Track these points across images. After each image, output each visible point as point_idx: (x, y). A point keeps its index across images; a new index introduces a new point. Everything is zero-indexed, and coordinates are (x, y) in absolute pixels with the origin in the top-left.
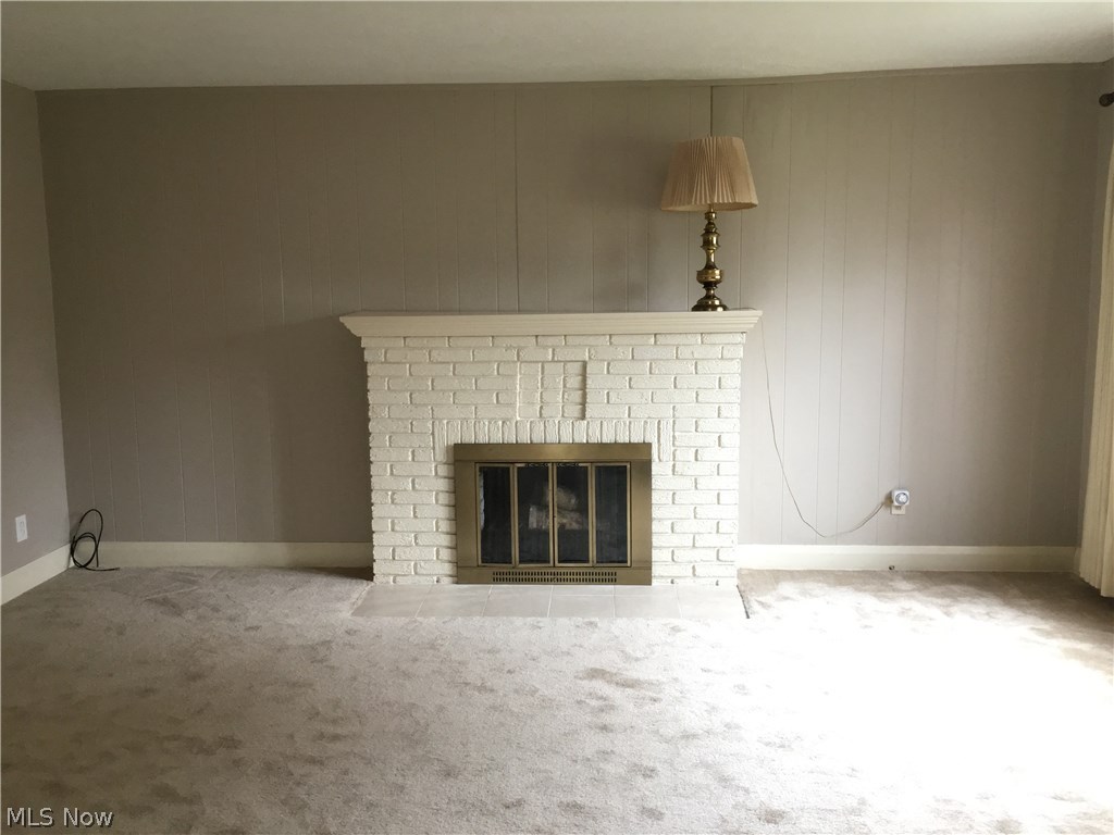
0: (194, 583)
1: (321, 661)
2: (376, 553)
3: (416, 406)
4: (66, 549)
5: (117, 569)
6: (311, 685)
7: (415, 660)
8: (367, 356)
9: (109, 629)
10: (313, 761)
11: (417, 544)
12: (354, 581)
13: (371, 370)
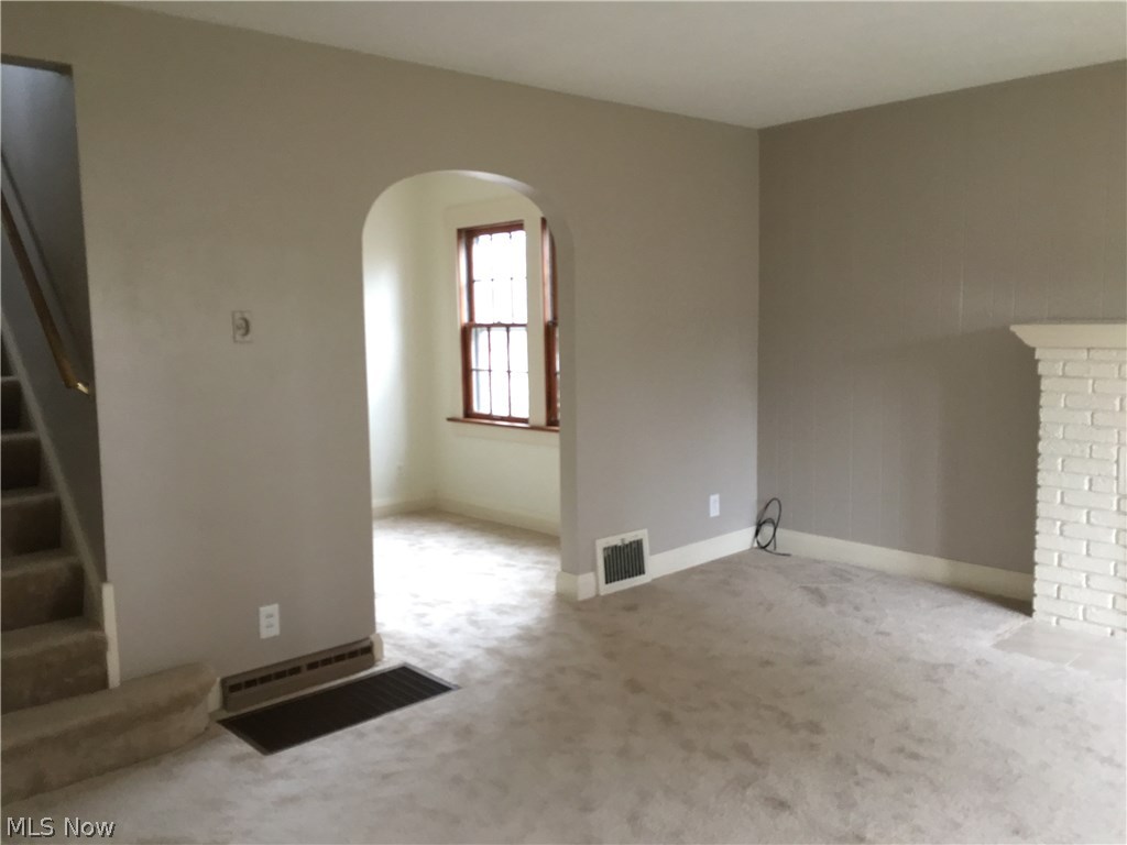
0: (849, 580)
1: (935, 681)
2: (1038, 588)
3: (1098, 428)
4: (752, 530)
5: (788, 555)
6: (914, 700)
7: (1040, 709)
8: (1041, 369)
9: (761, 604)
10: (881, 769)
11: (1088, 586)
12: (1010, 613)
13: (1045, 385)
